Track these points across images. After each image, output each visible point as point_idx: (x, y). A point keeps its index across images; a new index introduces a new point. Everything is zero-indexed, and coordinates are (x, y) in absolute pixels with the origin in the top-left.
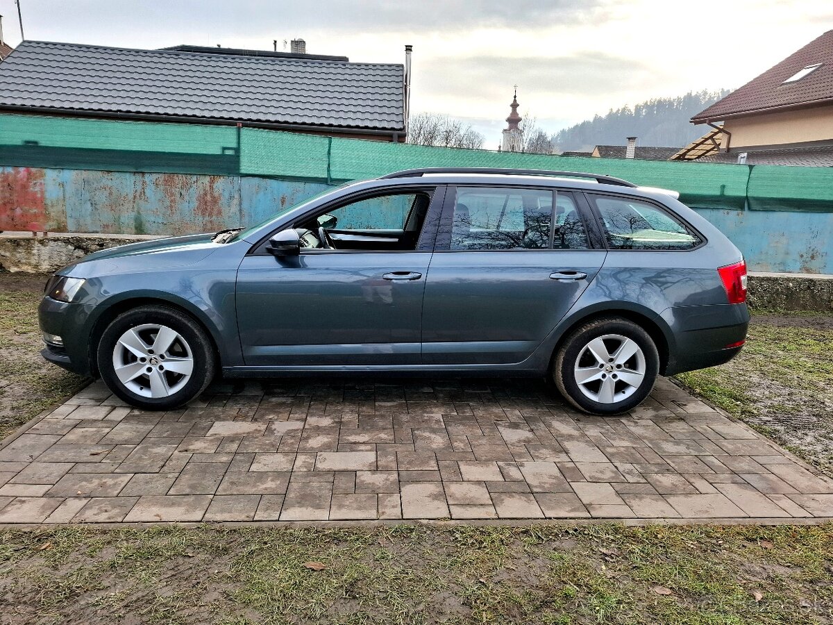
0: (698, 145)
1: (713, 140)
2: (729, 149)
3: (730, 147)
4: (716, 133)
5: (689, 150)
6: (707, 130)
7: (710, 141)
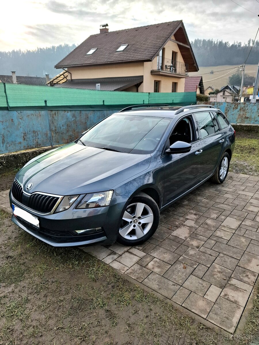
0: (58, 77)
1: (64, 76)
2: (72, 80)
3: (72, 79)
4: (64, 73)
5: (54, 80)
6: (62, 71)
7: (62, 76)
